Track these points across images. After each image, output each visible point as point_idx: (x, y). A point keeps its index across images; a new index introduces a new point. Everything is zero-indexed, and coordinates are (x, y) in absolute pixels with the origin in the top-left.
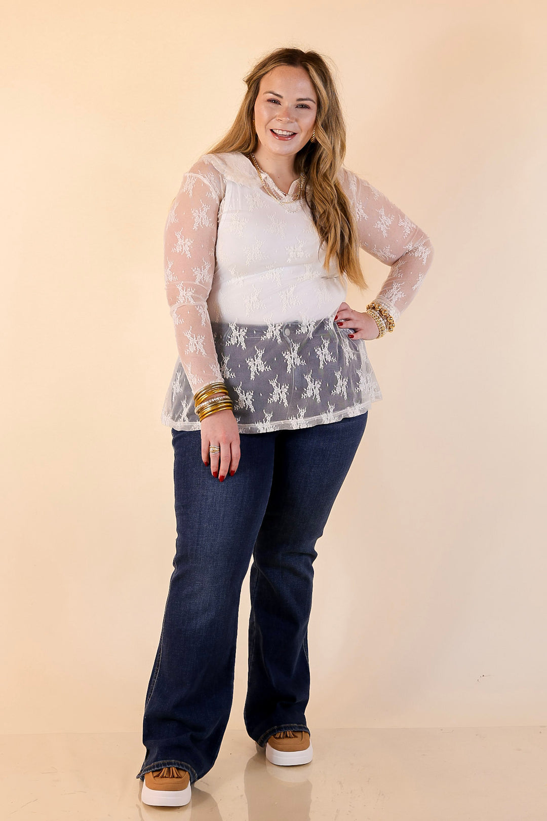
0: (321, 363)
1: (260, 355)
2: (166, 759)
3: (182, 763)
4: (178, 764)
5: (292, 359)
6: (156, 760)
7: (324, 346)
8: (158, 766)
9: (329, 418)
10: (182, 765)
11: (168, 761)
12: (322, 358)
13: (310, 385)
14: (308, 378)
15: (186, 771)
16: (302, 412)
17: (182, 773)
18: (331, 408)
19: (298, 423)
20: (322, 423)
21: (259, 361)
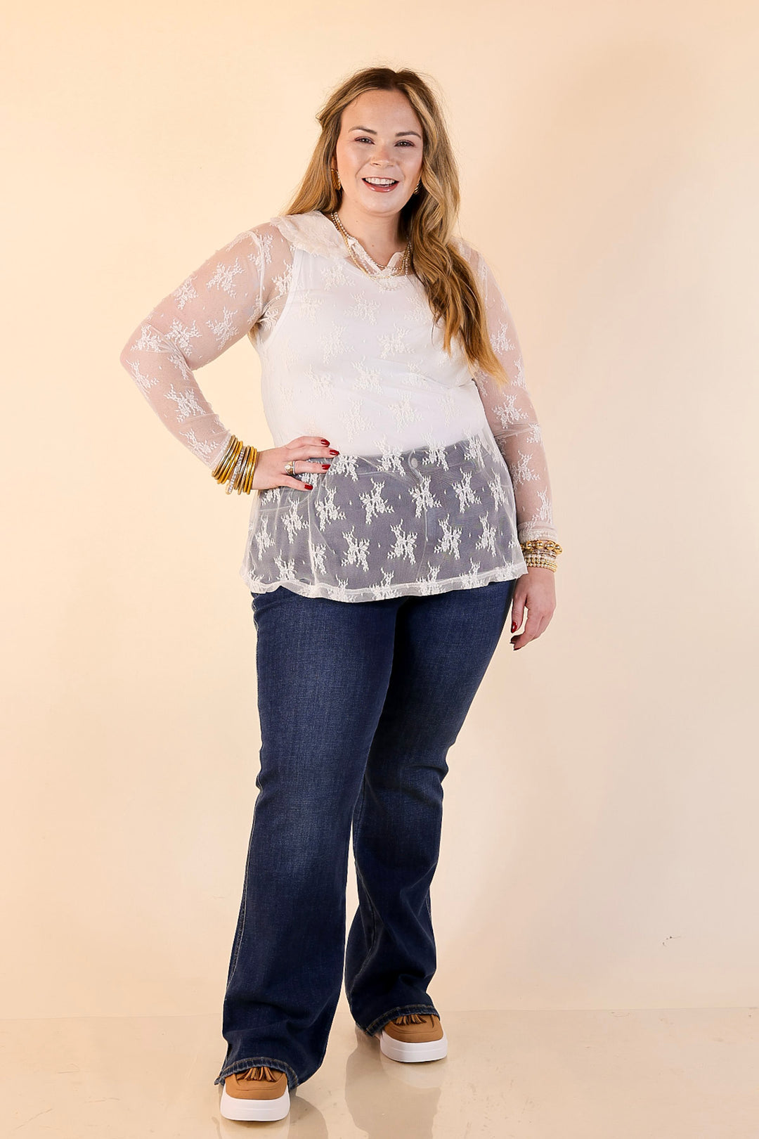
0: (462, 505)
1: (379, 490)
2: (252, 1056)
3: (275, 1060)
4: (270, 1064)
5: (423, 498)
6: (239, 1057)
7: (465, 482)
8: (241, 1066)
9: (472, 580)
10: (275, 1064)
11: (255, 1058)
12: (462, 498)
13: (447, 535)
14: (444, 525)
15: (282, 1072)
16: (435, 572)
17: (277, 1075)
18: (475, 567)
19: (428, 587)
20: (461, 588)
21: (377, 498)
